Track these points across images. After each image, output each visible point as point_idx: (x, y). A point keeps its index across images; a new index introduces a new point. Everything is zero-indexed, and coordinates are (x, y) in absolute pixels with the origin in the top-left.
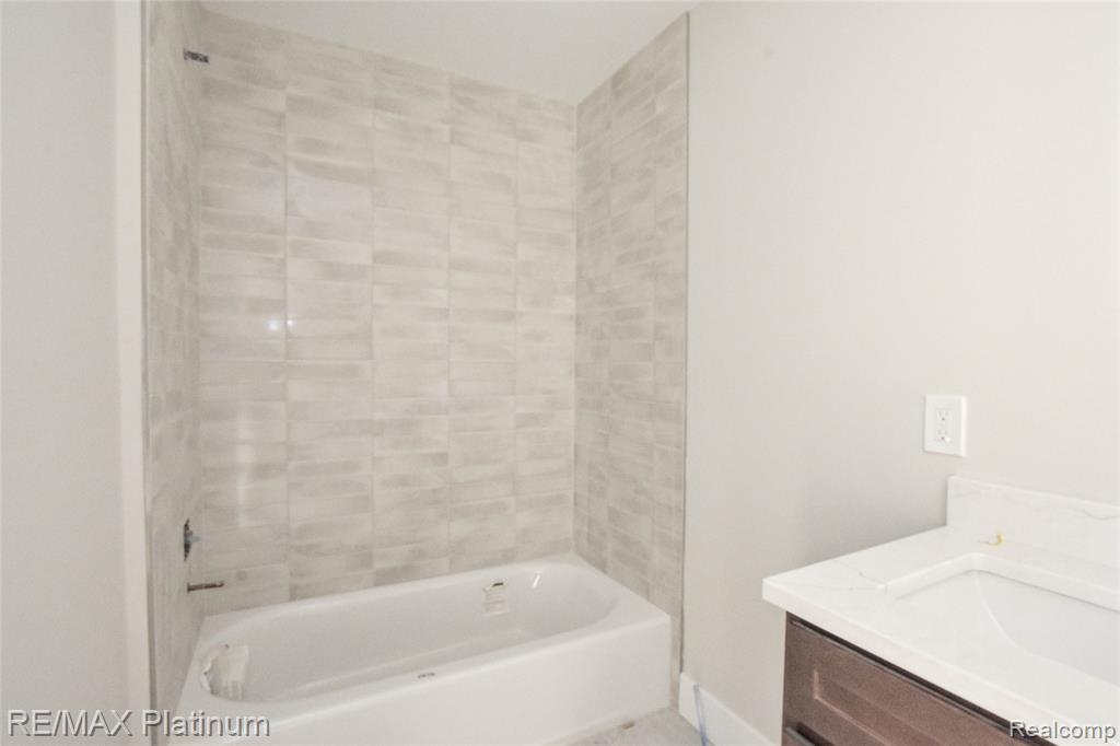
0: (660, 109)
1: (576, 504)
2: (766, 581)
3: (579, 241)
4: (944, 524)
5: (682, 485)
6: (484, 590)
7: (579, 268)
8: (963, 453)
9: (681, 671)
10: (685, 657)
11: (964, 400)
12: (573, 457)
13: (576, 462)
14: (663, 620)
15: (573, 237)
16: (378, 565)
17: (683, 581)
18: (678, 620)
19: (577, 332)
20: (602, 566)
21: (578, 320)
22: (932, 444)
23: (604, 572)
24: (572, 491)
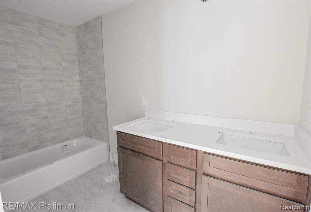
0: (96, 35)
1: (84, 124)
2: (113, 127)
3: (79, 62)
4: (144, 117)
5: (107, 117)
6: (62, 148)
7: (80, 69)
8: (146, 105)
9: (110, 153)
10: (110, 150)
11: (146, 98)
12: (82, 114)
13: (83, 115)
14: (106, 144)
15: (77, 61)
16: (30, 146)
17: (108, 135)
18: (108, 143)
19: (80, 84)
20: (91, 137)
21: (81, 81)
22: (143, 105)
23: (92, 138)
24: (82, 122)
